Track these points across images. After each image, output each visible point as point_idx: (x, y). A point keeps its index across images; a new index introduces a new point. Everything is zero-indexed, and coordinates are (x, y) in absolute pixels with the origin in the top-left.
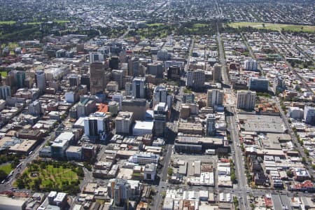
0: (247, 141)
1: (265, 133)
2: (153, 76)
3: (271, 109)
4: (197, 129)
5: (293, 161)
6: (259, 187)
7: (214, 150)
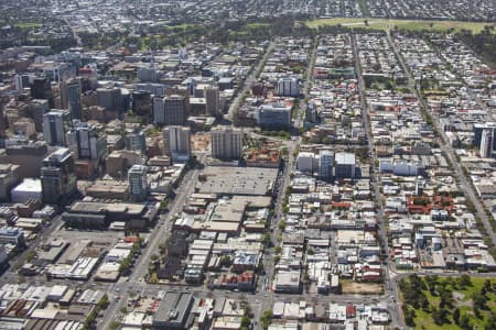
0: (191, 208)
1: (230, 196)
2: (99, 108)
3: (266, 156)
4: (118, 191)
5: (247, 240)
6: (161, 281)
7: (123, 224)
